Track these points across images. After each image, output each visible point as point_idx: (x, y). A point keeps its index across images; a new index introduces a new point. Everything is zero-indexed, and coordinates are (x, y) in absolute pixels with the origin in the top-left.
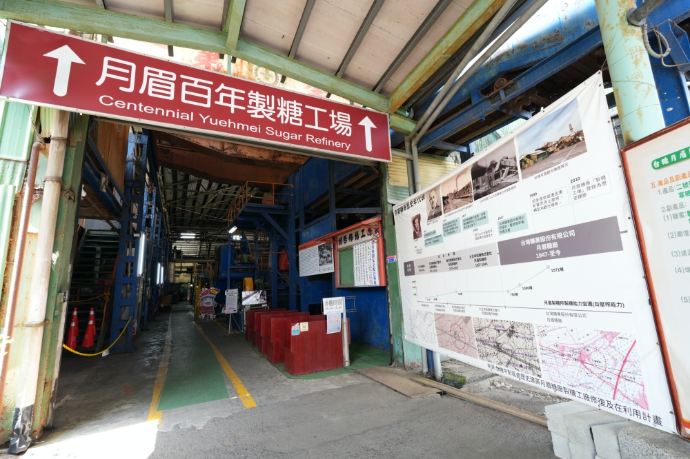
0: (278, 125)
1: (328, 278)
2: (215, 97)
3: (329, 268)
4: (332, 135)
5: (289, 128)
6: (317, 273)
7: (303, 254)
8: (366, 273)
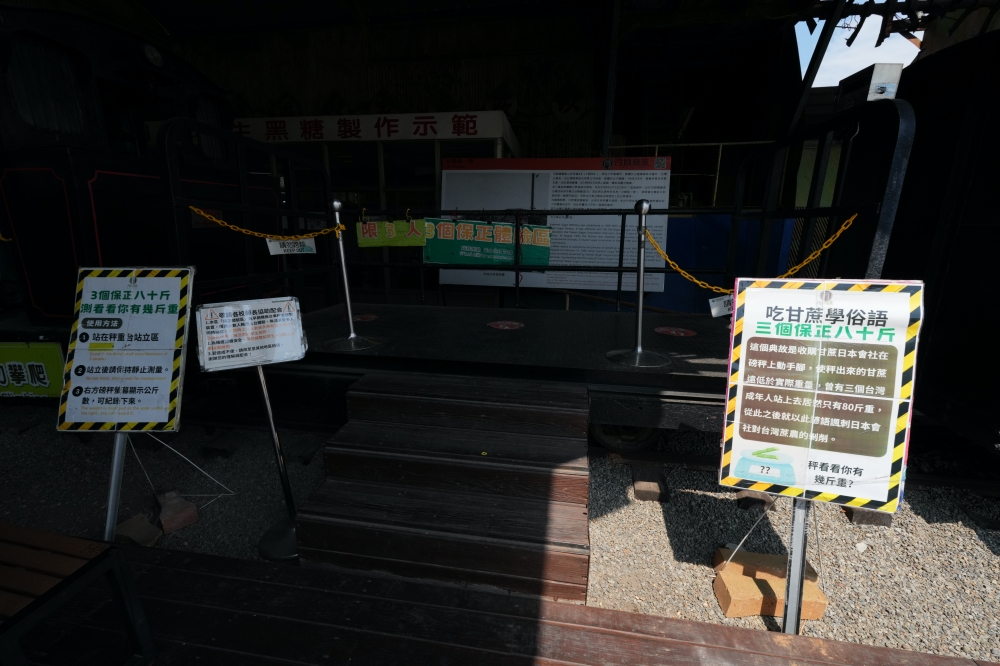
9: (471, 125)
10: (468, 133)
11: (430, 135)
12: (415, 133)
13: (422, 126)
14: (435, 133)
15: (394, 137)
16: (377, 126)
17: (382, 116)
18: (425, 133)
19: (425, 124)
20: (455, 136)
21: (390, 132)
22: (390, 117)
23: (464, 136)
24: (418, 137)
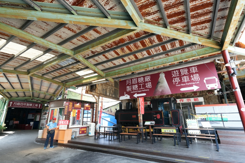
0: (29, 106)
1: (33, 119)
2: (23, 104)
3: (33, 118)
4: (35, 107)
5: (30, 106)
6: (31, 118)
7: (29, 115)
8: (38, 119)
9: (197, 99)
10: (197, 101)
11: (190, 102)
12: (187, 101)
13: (188, 100)
14: (191, 101)
15: (183, 102)
16: (180, 100)
17: (181, 99)
18: (189, 101)
19: (189, 100)
20: (195, 101)
21: (182, 101)
22: (182, 99)
23: (196, 101)
24: (187, 102)
